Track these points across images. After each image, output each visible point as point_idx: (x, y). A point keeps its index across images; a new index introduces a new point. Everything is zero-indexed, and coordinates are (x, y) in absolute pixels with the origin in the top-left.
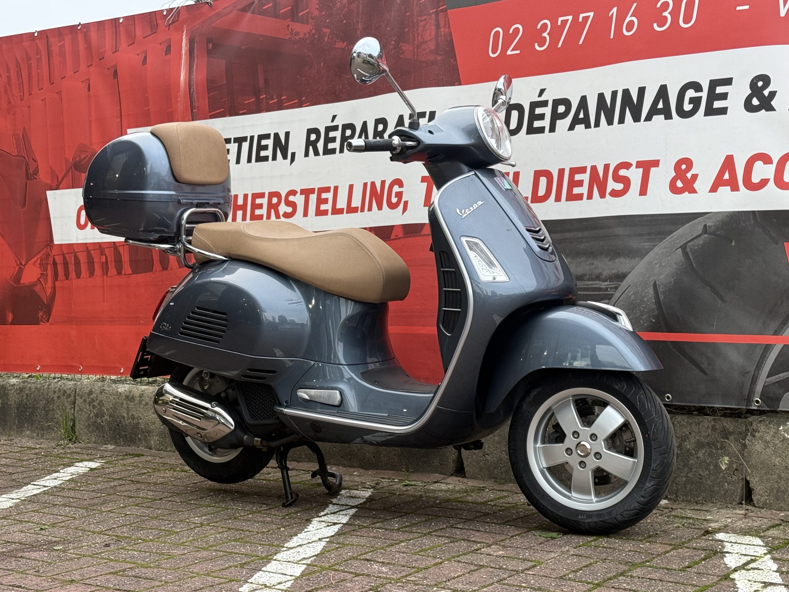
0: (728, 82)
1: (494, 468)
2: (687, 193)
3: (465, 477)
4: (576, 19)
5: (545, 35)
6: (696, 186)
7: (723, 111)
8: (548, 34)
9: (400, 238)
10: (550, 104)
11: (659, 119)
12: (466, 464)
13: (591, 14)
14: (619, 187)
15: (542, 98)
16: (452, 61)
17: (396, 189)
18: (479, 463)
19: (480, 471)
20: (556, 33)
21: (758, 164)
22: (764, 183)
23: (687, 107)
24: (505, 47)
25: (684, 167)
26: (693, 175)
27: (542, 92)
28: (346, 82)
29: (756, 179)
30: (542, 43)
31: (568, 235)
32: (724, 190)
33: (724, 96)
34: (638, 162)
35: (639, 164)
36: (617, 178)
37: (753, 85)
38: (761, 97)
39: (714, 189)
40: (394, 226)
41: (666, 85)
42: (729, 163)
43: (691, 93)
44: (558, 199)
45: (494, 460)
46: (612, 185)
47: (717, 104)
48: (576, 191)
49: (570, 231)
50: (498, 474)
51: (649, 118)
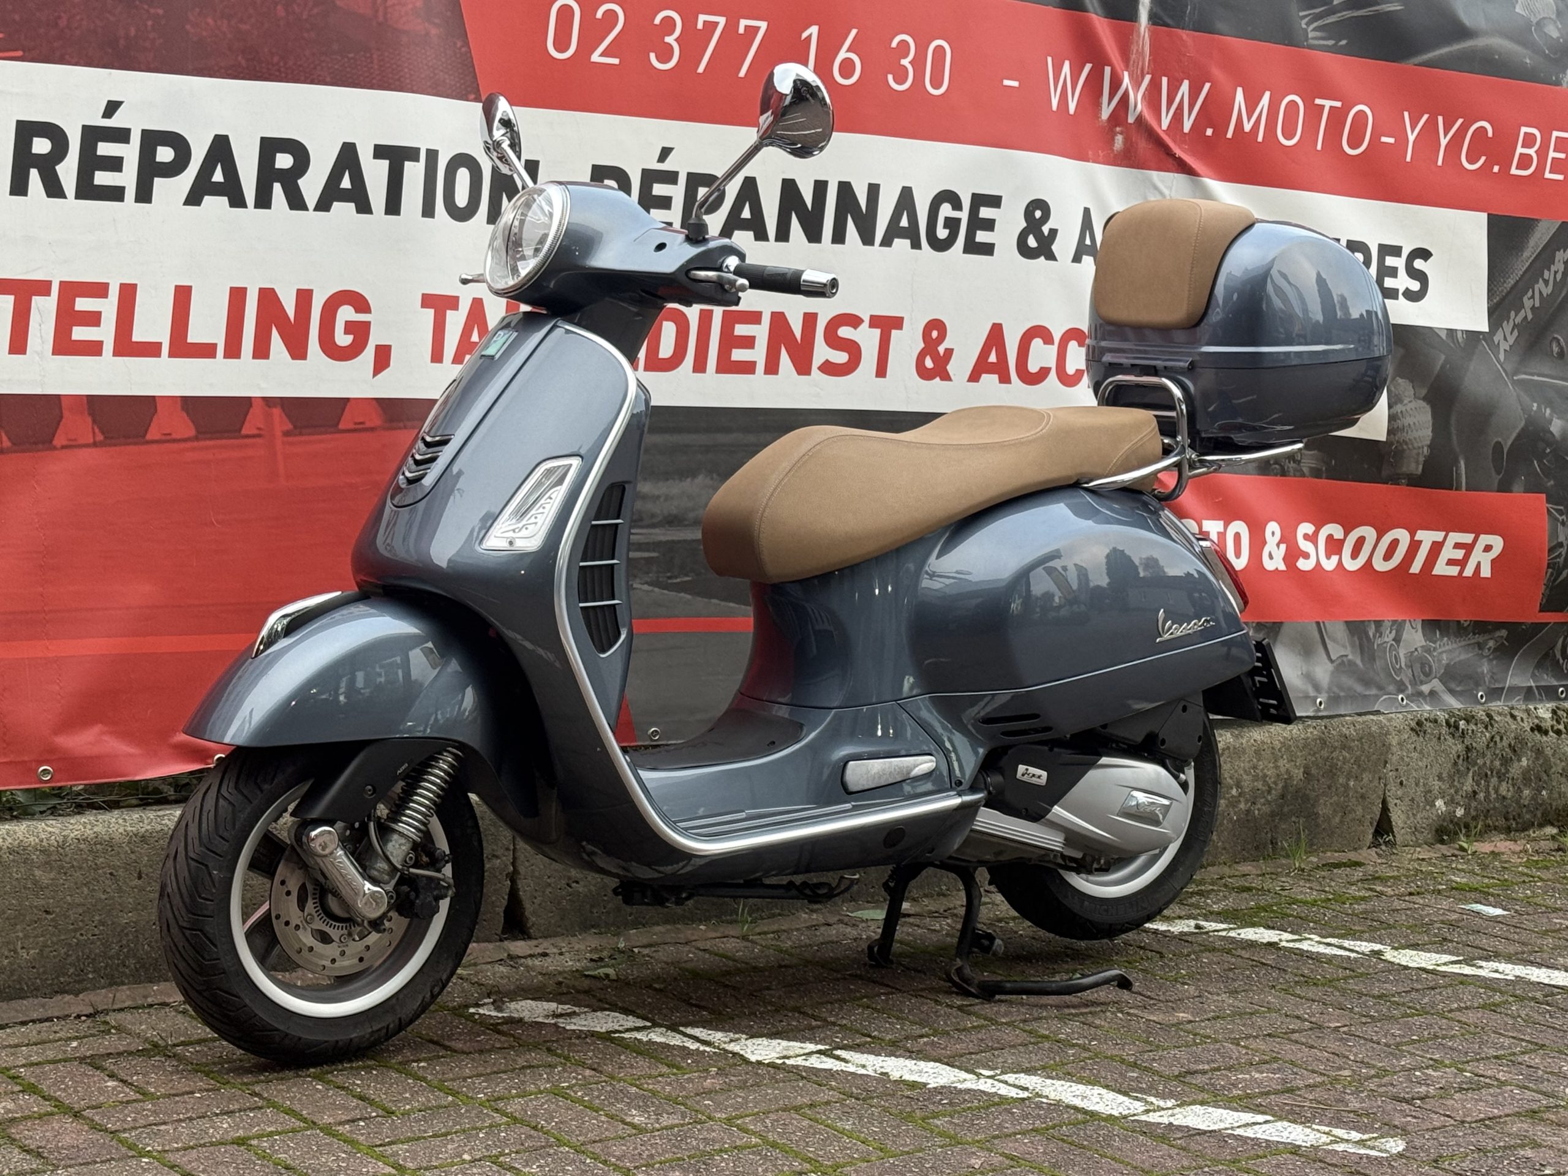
0: (995, 201)
1: (592, 906)
2: (938, 379)
3: (530, 938)
4: (731, 26)
5: (670, 40)
6: (950, 368)
7: (987, 249)
8: (676, 40)
9: (372, 429)
10: (682, 180)
11: (901, 244)
12: (529, 907)
13: (763, 25)
14: (841, 357)
15: (667, 166)
16: (459, 44)
17: (346, 313)
18: (559, 903)
19: (562, 919)
20: (693, 41)
21: (1037, 343)
22: (1044, 373)
23: (942, 233)
24: (587, 44)
25: (935, 334)
26: (946, 350)
27: (665, 153)
28: (150, 23)
29: (1033, 367)
30: (665, 54)
31: (722, 438)
32: (990, 380)
33: (989, 225)
34: (872, 317)
35: (876, 321)
36: (833, 341)
37: (1029, 213)
38: (1039, 236)
39: (974, 377)
40: (348, 400)
41: (878, 185)
42: (996, 335)
43: (946, 210)
44: (700, 366)
45: (590, 890)
46: (822, 352)
47: (982, 236)
48: (738, 355)
49: (728, 430)
50: (599, 917)
51: (887, 242)
